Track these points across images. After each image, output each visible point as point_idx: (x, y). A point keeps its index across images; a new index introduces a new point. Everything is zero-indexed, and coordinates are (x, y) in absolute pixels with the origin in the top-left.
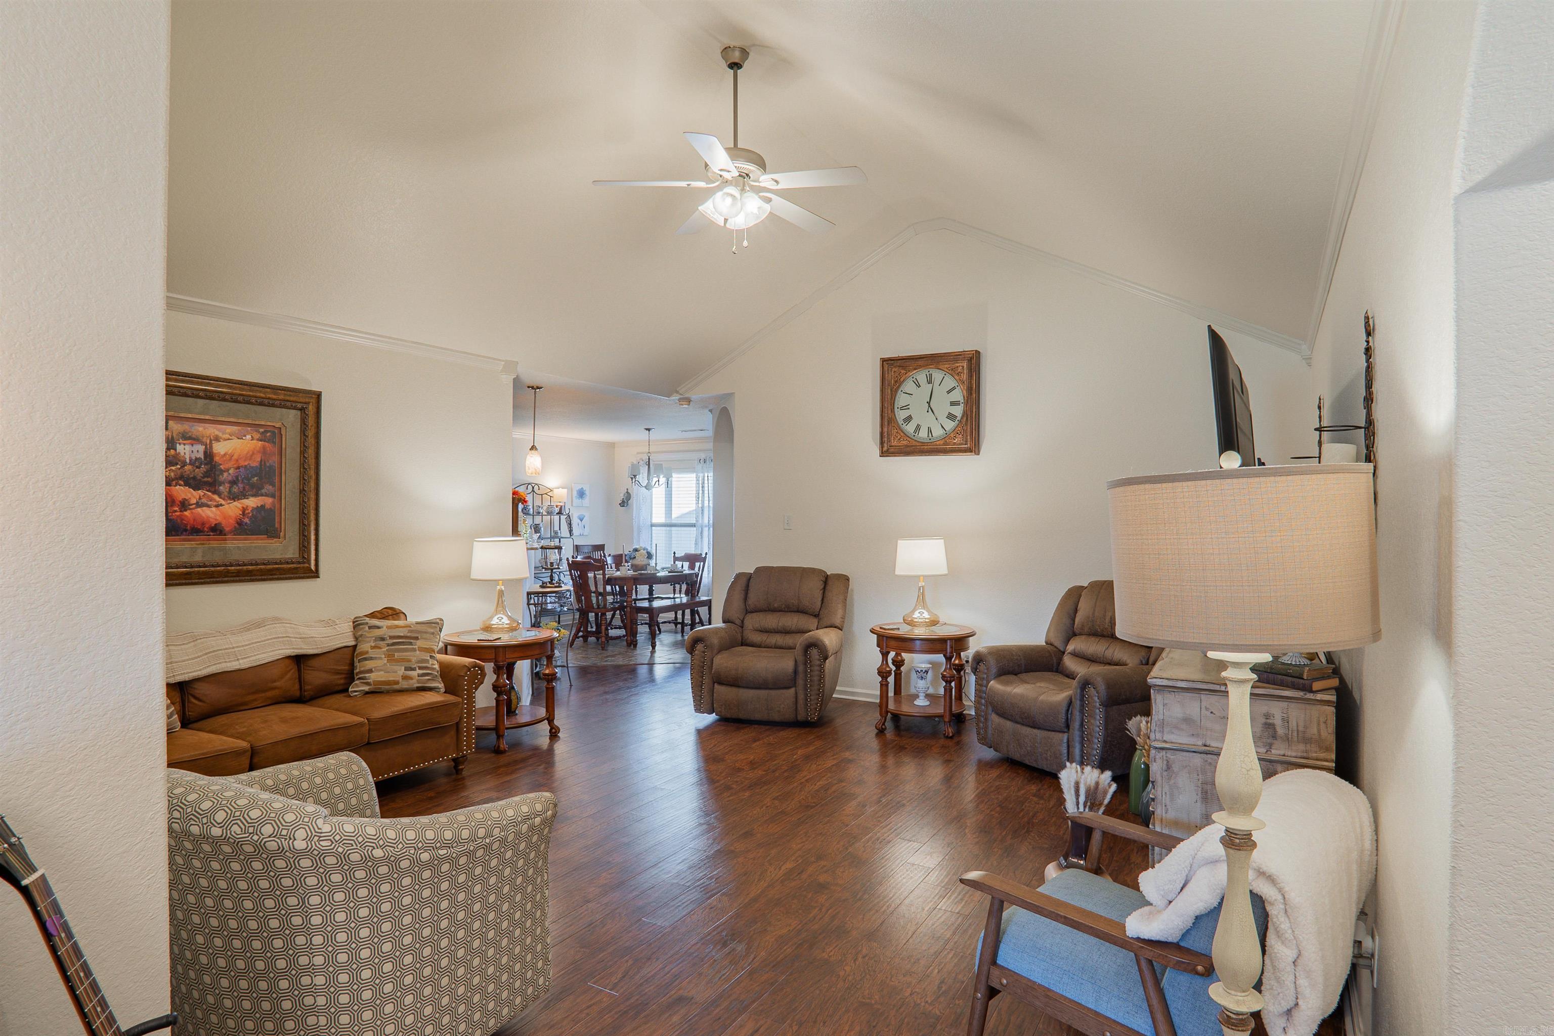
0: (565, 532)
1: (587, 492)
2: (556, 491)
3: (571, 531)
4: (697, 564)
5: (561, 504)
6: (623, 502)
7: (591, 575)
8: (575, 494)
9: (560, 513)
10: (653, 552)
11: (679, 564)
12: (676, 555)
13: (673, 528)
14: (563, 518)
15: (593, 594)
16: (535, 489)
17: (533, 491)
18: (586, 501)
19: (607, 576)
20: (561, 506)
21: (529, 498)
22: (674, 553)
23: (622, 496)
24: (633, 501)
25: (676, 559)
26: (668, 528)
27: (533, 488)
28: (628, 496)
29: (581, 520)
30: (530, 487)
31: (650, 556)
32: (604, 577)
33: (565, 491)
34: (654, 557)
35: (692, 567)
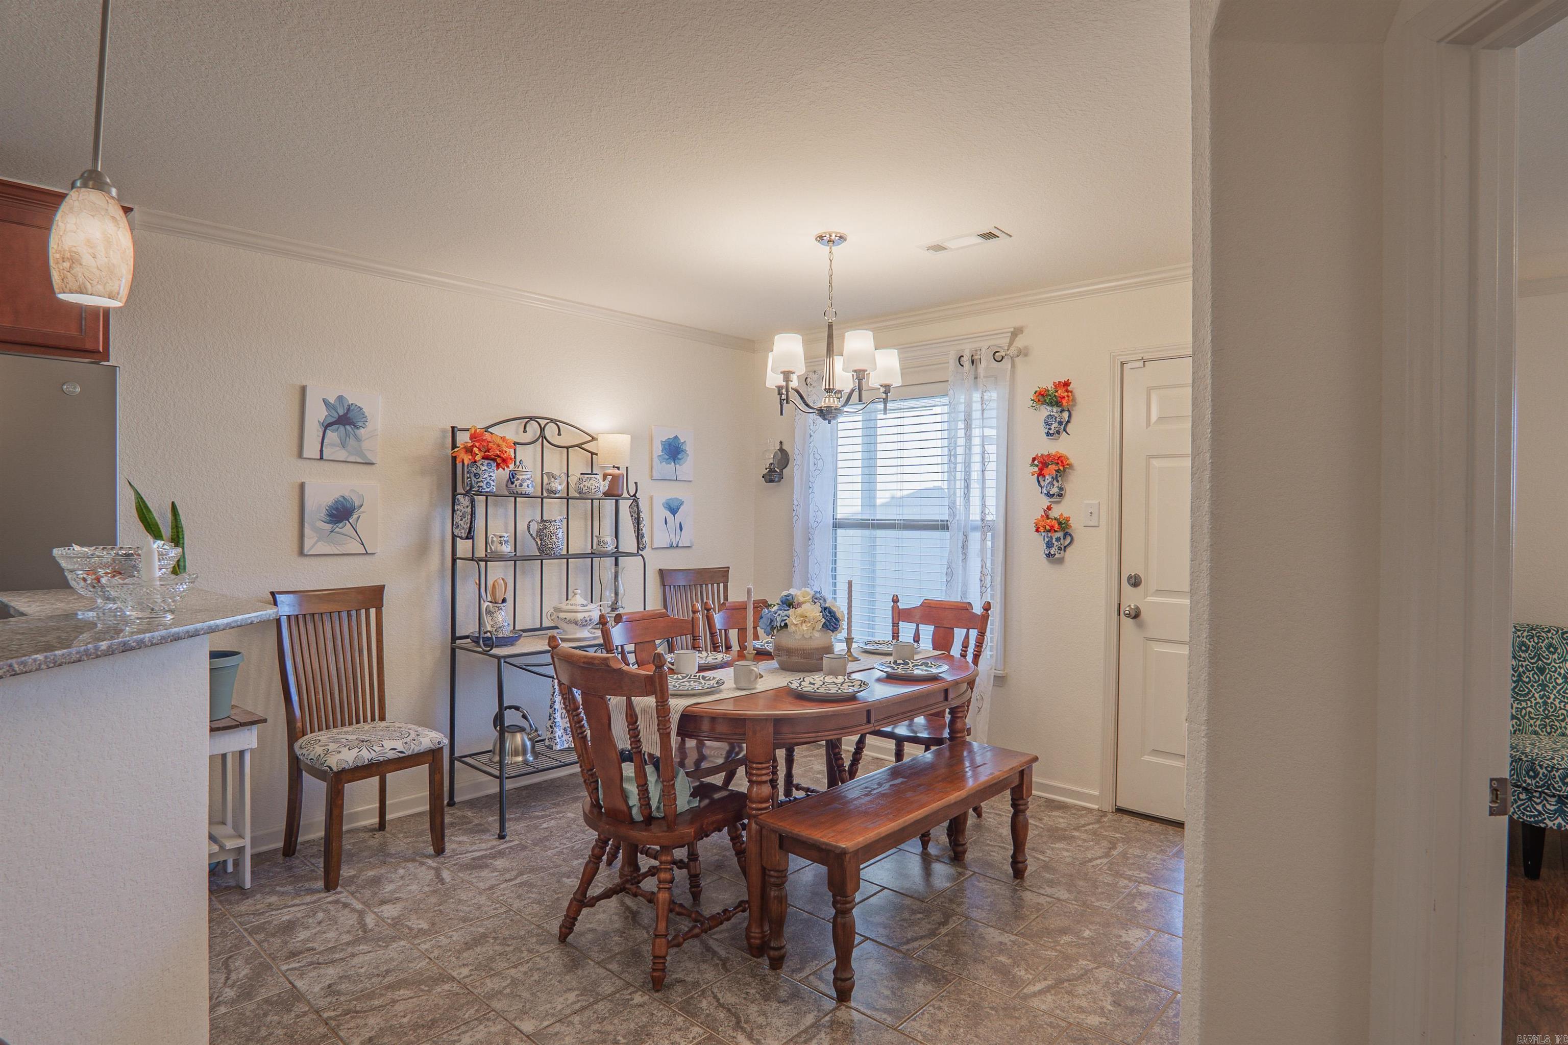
0: (628, 543)
1: (689, 448)
2: (602, 439)
3: (639, 536)
4: (959, 634)
5: (616, 471)
6: (772, 471)
7: (616, 703)
8: (658, 449)
9: (612, 493)
10: (840, 607)
11: (907, 630)
12: (901, 605)
13: (879, 533)
14: (625, 505)
15: (628, 769)
16: (547, 433)
17: (543, 436)
18: (686, 468)
19: (677, 705)
20: (615, 479)
21: (527, 457)
22: (895, 600)
23: (769, 458)
24: (795, 471)
25: (900, 615)
26: (867, 532)
27: (542, 430)
28: (783, 458)
29: (674, 511)
30: (533, 428)
31: (831, 621)
32: (663, 710)
33: (626, 438)
34: (844, 625)
35: (942, 642)
